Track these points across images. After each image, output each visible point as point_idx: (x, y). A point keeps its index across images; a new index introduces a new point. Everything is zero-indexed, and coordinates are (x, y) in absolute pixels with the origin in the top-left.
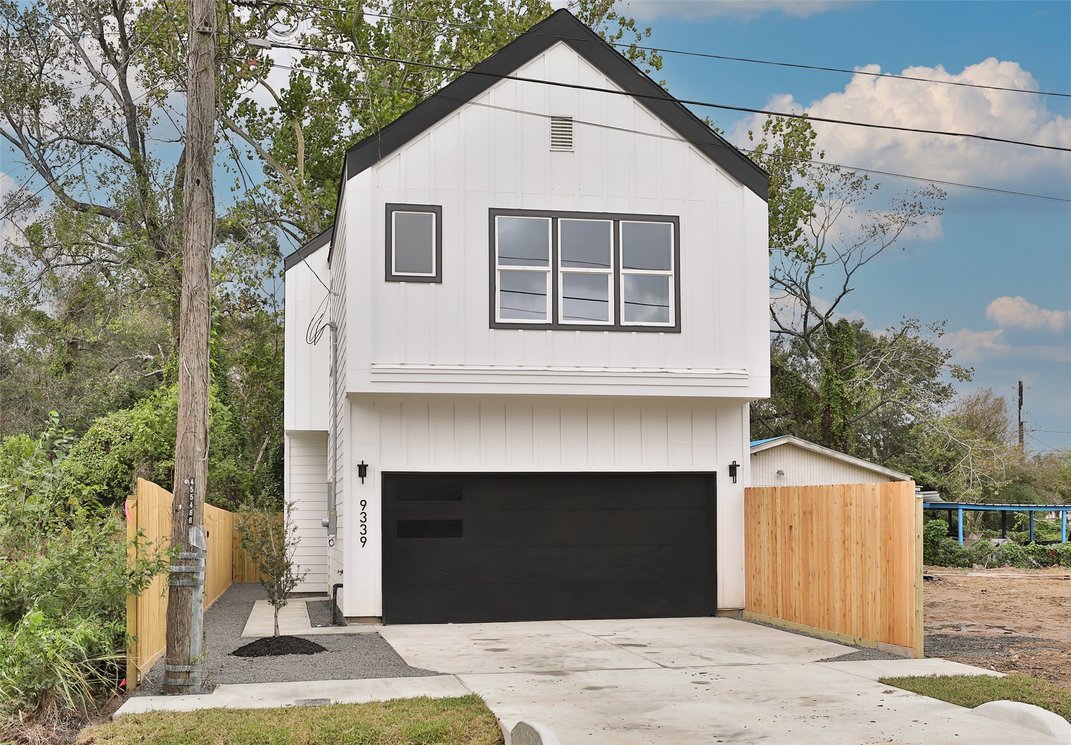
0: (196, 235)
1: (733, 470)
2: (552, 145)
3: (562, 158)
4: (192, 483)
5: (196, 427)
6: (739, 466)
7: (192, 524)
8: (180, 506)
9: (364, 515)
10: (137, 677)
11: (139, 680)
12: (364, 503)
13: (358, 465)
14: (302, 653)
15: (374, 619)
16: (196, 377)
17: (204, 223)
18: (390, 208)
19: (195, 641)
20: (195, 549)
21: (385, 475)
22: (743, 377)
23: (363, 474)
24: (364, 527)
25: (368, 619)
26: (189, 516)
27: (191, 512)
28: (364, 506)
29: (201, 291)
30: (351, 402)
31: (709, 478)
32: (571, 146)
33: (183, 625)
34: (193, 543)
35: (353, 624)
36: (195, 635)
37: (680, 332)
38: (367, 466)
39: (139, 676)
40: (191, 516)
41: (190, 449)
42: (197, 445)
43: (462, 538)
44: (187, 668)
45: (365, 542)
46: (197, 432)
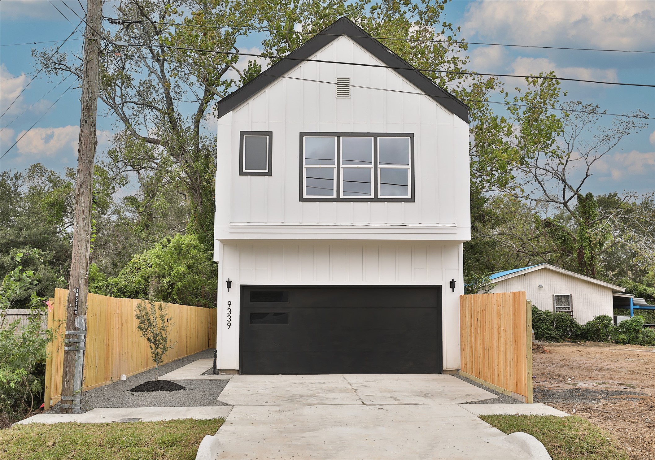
0: (84, 151)
1: (452, 284)
2: (337, 95)
3: (343, 102)
4: (77, 291)
5: (81, 259)
6: (456, 282)
7: (77, 315)
8: (71, 304)
9: (229, 310)
10: (50, 403)
11: (51, 404)
12: (230, 303)
13: (226, 281)
14: (166, 390)
15: (234, 371)
16: (82, 231)
17: (87, 144)
18: (242, 133)
19: (77, 382)
20: (78, 329)
21: (242, 287)
22: (454, 228)
23: (229, 286)
24: (229, 317)
25: (231, 371)
26: (75, 310)
27: (76, 308)
28: (230, 305)
29: (86, 183)
30: (223, 245)
31: (438, 289)
32: (349, 95)
33: (70, 373)
34: (77, 325)
35: (222, 374)
36: (77, 378)
37: (415, 202)
38: (232, 281)
39: (51, 402)
40: (76, 310)
41: (77, 271)
42: (81, 270)
43: (288, 324)
44: (71, 398)
45: (230, 326)
46: (82, 262)
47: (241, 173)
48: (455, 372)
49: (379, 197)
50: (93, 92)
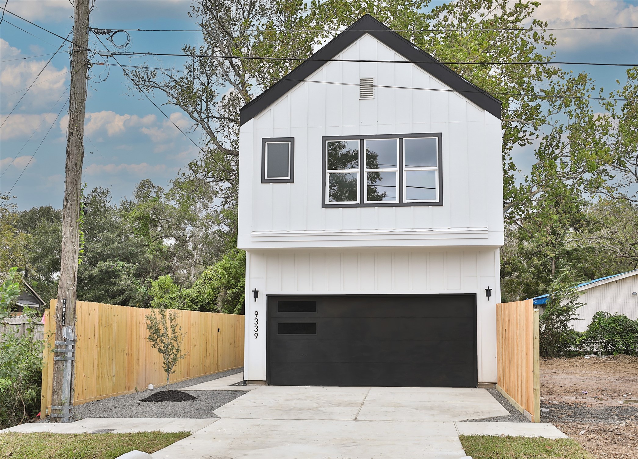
0: (70, 163)
1: (488, 292)
2: (361, 96)
3: (367, 103)
4: (65, 302)
5: (68, 270)
6: (491, 290)
7: (64, 325)
8: (59, 315)
9: (256, 320)
10: (46, 412)
11: (47, 413)
12: (257, 313)
13: (253, 291)
14: (174, 401)
15: (262, 382)
16: (68, 242)
17: (75, 156)
18: (264, 140)
19: (65, 392)
20: (65, 340)
21: (269, 297)
22: (484, 232)
23: (256, 296)
24: (256, 327)
25: (258, 382)
26: (62, 321)
27: (64, 318)
28: (257, 315)
29: (73, 194)
30: (250, 254)
31: (471, 298)
32: (373, 95)
33: (58, 383)
34: (65, 336)
35: (250, 384)
36: (65, 388)
37: (443, 205)
38: (258, 291)
39: (47, 411)
40: (64, 321)
41: (64, 282)
42: (68, 280)
43: (316, 335)
44: (60, 407)
45: (257, 336)
46: (69, 273)
47: (264, 181)
48: (491, 387)
49: (405, 201)
50: (79, 104)
